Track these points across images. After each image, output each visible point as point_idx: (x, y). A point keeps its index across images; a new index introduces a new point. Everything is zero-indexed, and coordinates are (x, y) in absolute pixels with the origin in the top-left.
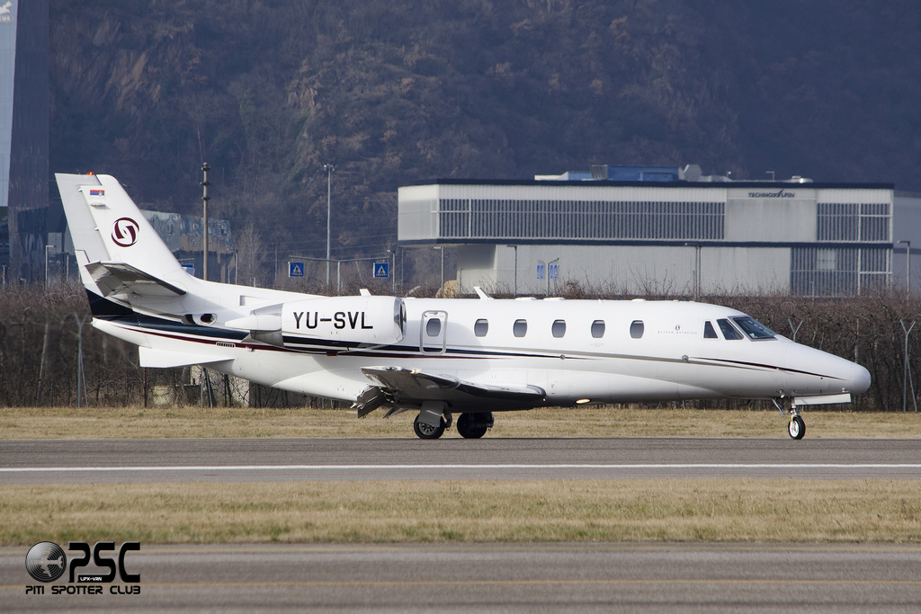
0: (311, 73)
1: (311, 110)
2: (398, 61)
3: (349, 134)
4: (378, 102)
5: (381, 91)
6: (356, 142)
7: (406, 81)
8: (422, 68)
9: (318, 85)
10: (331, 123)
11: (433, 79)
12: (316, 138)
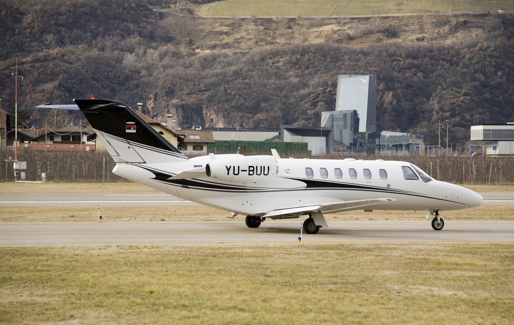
0: (436, 96)
1: (436, 106)
2: (459, 93)
3: (446, 112)
4: (454, 103)
5: (454, 101)
6: (448, 114)
7: (461, 98)
8: (465, 94)
9: (438, 99)
10: (442, 109)
11: (468, 97)
12: (437, 113)
